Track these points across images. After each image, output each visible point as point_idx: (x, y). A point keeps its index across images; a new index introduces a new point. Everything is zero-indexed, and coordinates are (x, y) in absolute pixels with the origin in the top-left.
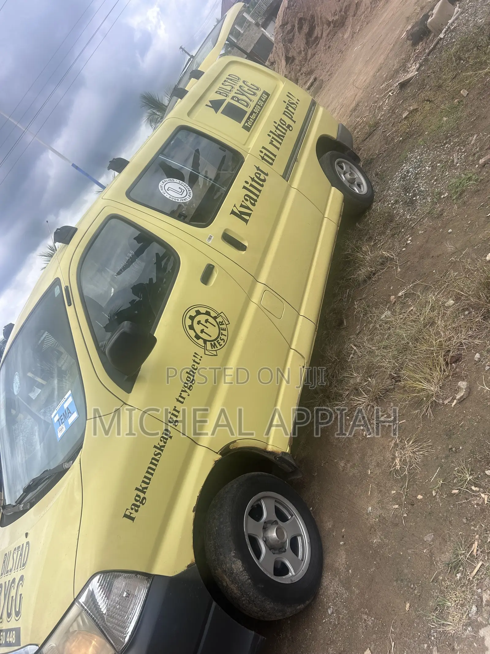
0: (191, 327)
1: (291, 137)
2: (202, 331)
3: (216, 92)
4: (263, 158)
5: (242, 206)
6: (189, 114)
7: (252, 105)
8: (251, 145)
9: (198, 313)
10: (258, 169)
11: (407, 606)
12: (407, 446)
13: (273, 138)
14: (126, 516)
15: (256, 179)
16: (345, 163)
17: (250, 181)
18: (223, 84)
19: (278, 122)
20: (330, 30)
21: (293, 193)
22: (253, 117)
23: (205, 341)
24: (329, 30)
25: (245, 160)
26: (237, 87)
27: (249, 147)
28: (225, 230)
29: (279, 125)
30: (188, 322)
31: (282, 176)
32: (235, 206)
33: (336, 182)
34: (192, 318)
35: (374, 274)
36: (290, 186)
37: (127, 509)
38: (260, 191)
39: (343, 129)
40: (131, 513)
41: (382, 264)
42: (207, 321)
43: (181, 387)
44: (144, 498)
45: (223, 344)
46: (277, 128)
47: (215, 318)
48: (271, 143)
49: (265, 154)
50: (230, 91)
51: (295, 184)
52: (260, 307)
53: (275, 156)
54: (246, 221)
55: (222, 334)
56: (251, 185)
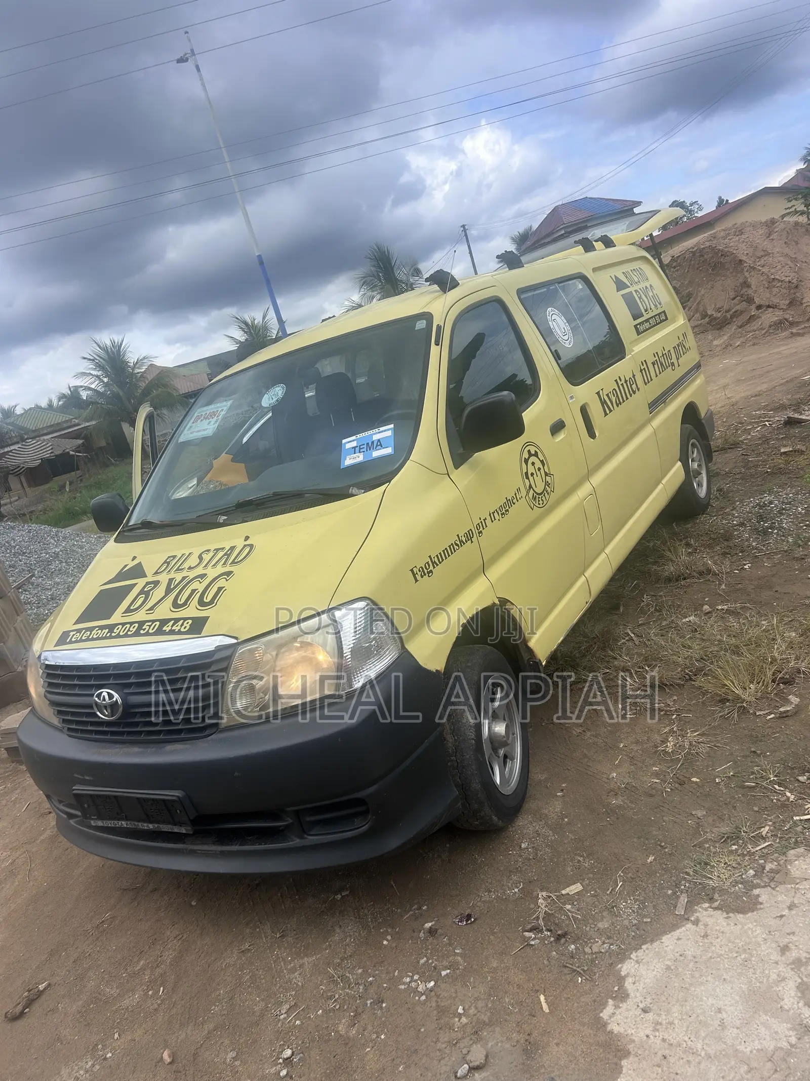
0: (526, 461)
1: (671, 376)
2: (532, 474)
3: (623, 273)
4: (641, 371)
5: (607, 395)
6: (595, 270)
7: (651, 314)
8: (637, 349)
9: (536, 455)
10: (634, 376)
11: (650, 858)
12: (689, 735)
13: (656, 360)
14: (412, 570)
15: (628, 382)
16: (698, 449)
17: (623, 381)
18: (631, 270)
19: (666, 351)
20: (701, 324)
21: (648, 431)
22: (647, 325)
23: (530, 487)
24: (699, 322)
25: (627, 357)
26: (642, 285)
27: (634, 349)
28: (586, 403)
29: (665, 354)
30: (526, 455)
31: (649, 404)
32: (602, 390)
33: (684, 459)
34: (530, 455)
35: (685, 579)
36: (649, 421)
37: (416, 567)
38: (627, 398)
39: (711, 415)
40: (417, 574)
41: (701, 574)
42: (539, 469)
43: (497, 507)
44: (431, 571)
45: (541, 506)
46: (663, 355)
47: (546, 474)
48: (653, 364)
49: (644, 369)
50: (636, 283)
51: (656, 422)
52: (580, 504)
53: (652, 380)
54: (606, 414)
55: (544, 495)
56: (622, 385)
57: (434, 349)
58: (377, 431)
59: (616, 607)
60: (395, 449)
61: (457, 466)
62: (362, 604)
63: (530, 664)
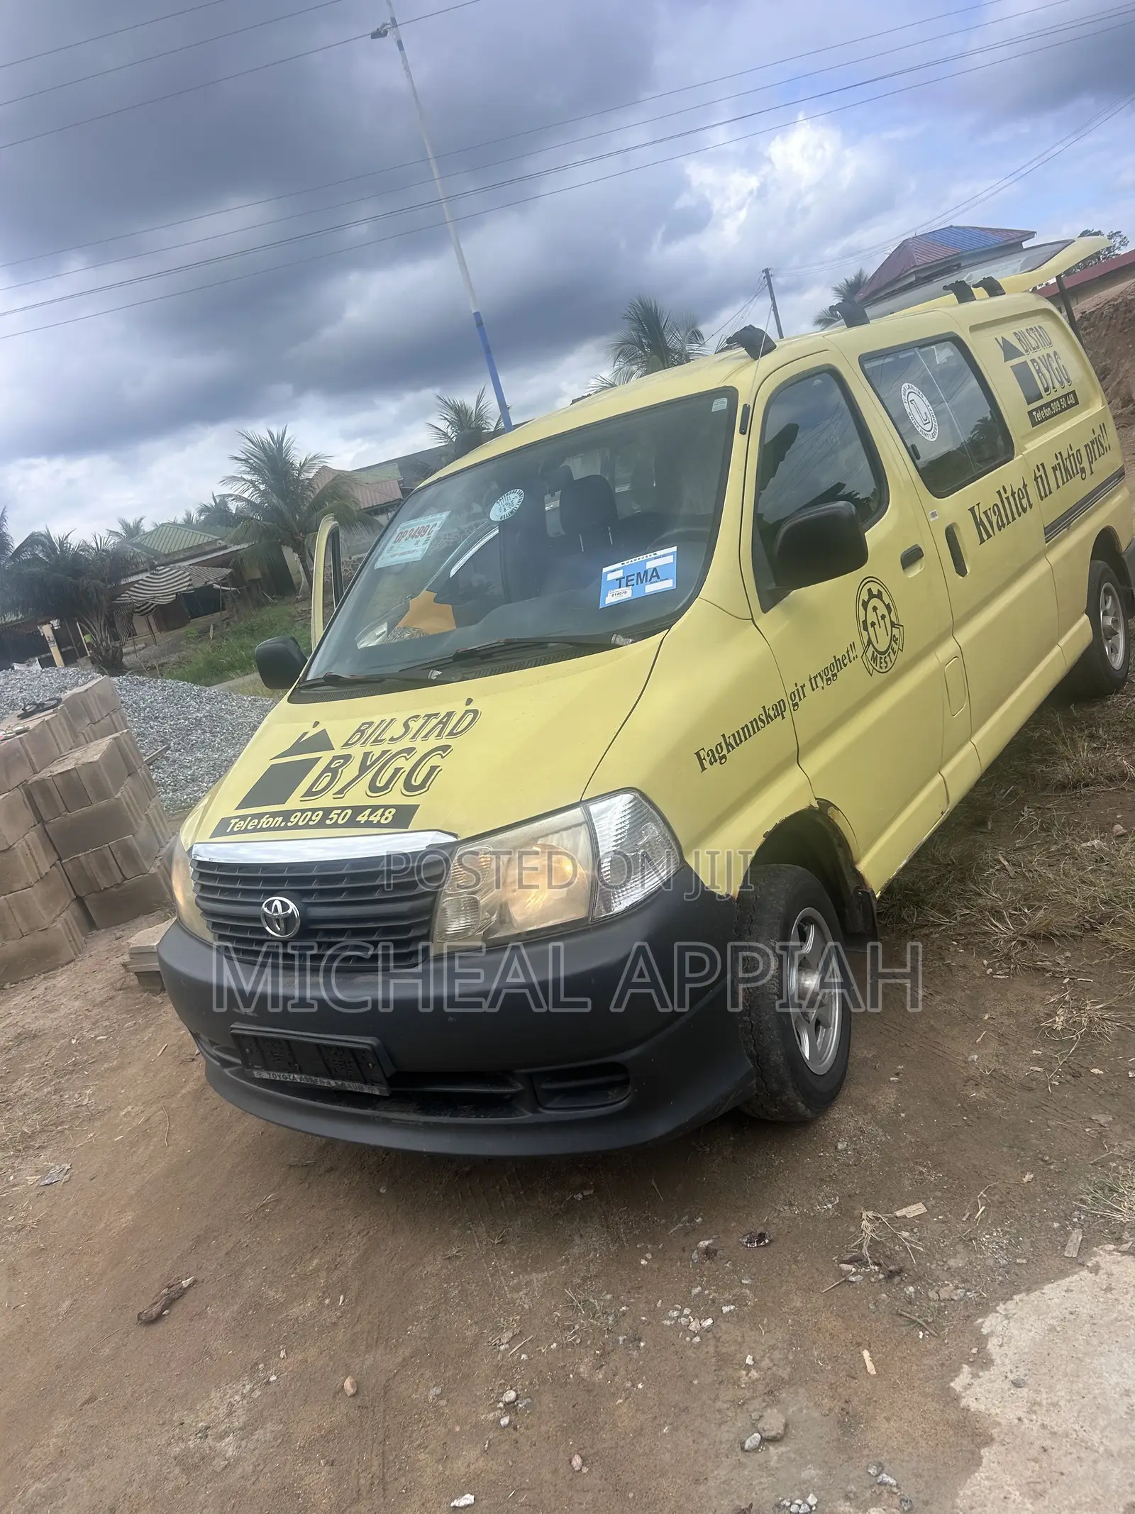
0: (865, 604)
1: (1079, 488)
2: (873, 624)
3: (1015, 334)
4: (1036, 479)
5: (985, 513)
6: (974, 328)
7: (1054, 396)
8: (1031, 446)
9: (879, 596)
10: (1025, 486)
11: (1027, 1176)
12: (1088, 1008)
13: (1059, 464)
14: (698, 754)
15: (1016, 495)
16: (1114, 599)
17: (1009, 493)
18: (1027, 330)
19: (1074, 451)
20: (1121, 414)
21: (1042, 567)
22: (1047, 412)
23: (870, 642)
24: (1119, 412)
25: (1016, 458)
26: (1043, 352)
27: (1027, 446)
28: (954, 524)
29: (1073, 454)
30: (865, 596)
31: (1045, 529)
32: (978, 505)
33: (1093, 611)
34: (871, 595)
35: (1086, 785)
36: (1043, 554)
37: (703, 749)
38: (1014, 519)
40: (704, 759)
41: (1111, 779)
42: (883, 617)
43: (820, 669)
44: (724, 757)
45: (884, 670)
46: (1069, 456)
47: (893, 625)
48: (1054, 469)
49: (1041, 476)
50: (1034, 349)
51: (1055, 556)
52: (939, 672)
53: (1051, 493)
54: (982, 541)
55: (889, 655)
56: (1007, 498)
57: (739, 440)
58: (653, 556)
59: (983, 823)
60: (678, 582)
61: (765, 610)
62: (627, 797)
63: (858, 896)
